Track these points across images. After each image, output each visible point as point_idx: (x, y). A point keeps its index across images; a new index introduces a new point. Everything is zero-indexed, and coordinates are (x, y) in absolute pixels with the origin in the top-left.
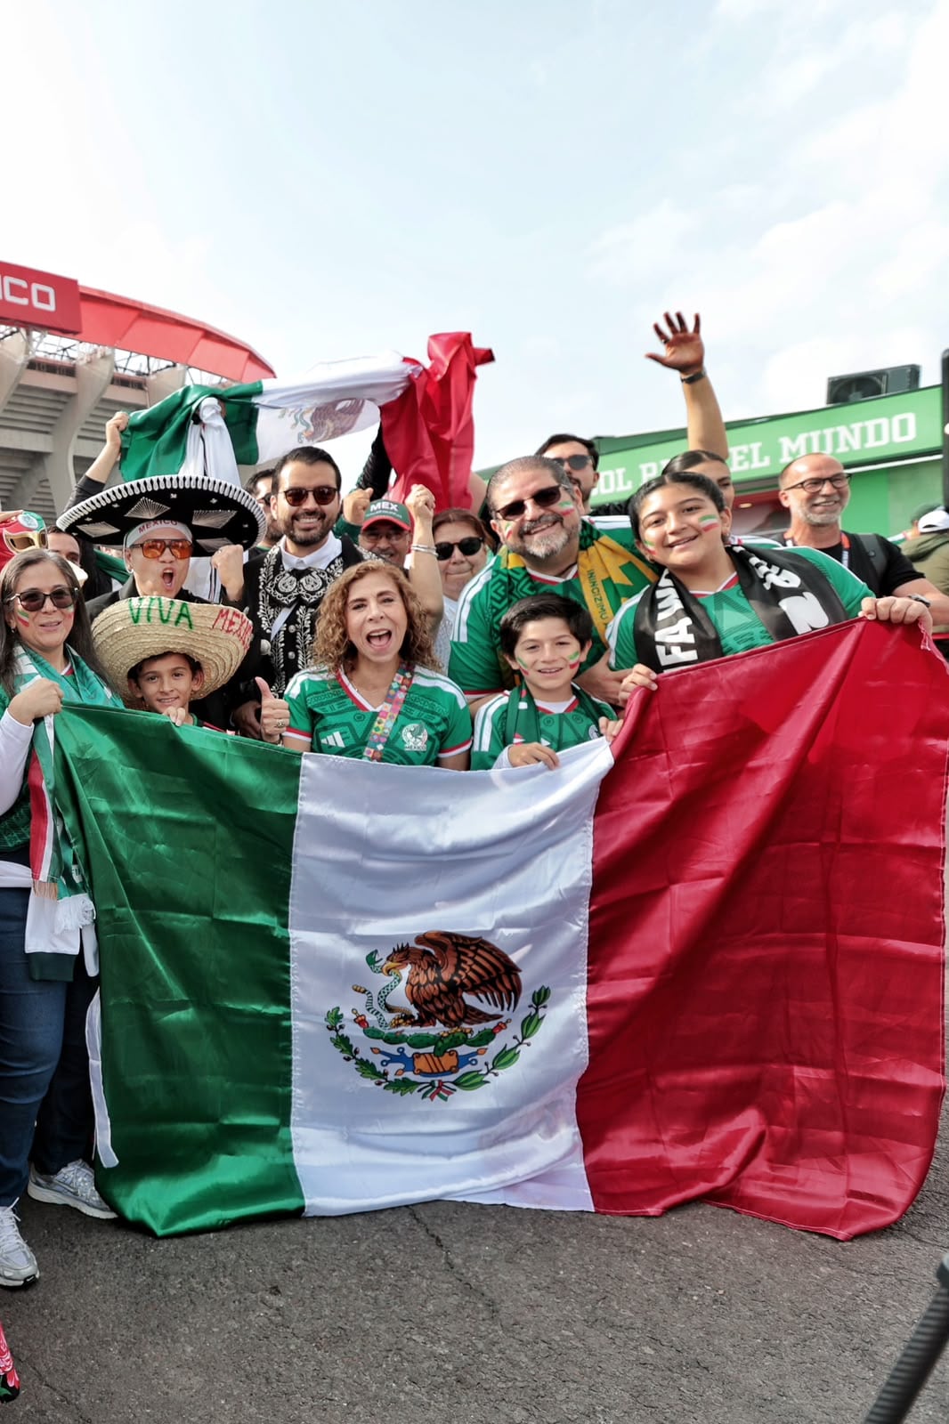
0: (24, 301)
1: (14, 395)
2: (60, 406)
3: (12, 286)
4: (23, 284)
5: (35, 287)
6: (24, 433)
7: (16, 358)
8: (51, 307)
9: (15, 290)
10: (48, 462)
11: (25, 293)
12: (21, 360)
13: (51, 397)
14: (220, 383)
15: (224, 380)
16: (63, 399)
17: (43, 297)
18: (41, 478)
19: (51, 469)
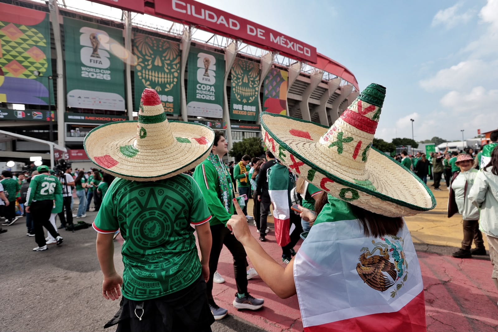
0: (302, 52)
1: (295, 83)
2: (305, 87)
3: (299, 47)
4: (302, 47)
5: (305, 48)
6: (295, 95)
7: (297, 70)
8: (309, 55)
9: (300, 49)
10: (301, 104)
11: (302, 50)
12: (298, 71)
13: (303, 84)
14: (348, 85)
15: (349, 84)
16: (306, 85)
17: (307, 52)
18: (298, 108)
19: (301, 106)
